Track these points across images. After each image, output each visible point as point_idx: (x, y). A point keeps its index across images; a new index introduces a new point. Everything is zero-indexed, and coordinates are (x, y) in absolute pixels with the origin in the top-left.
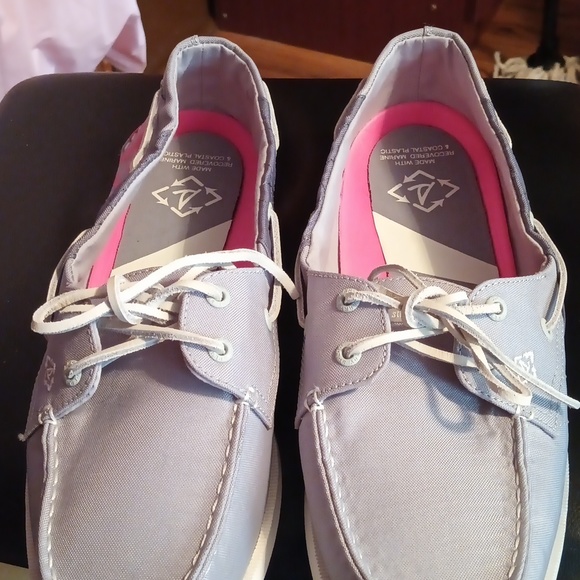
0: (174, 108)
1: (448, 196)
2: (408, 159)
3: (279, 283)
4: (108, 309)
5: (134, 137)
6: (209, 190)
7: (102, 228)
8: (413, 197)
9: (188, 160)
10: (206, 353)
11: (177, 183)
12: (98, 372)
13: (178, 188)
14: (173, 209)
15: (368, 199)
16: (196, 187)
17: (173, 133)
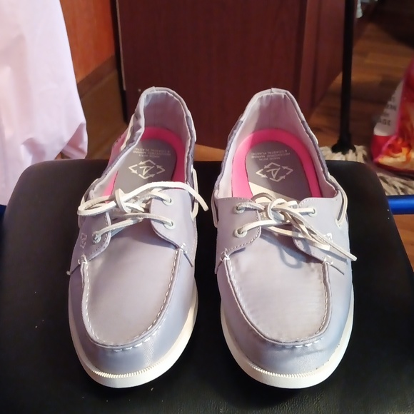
0: (142, 122)
1: (287, 174)
2: (266, 157)
3: (197, 201)
4: (115, 204)
5: (122, 136)
6: (158, 167)
7: (107, 177)
8: (269, 175)
9: (147, 152)
10: (162, 225)
11: (141, 163)
12: (110, 236)
13: (142, 165)
14: (140, 175)
15: (246, 177)
16: (152, 165)
17: (141, 135)
